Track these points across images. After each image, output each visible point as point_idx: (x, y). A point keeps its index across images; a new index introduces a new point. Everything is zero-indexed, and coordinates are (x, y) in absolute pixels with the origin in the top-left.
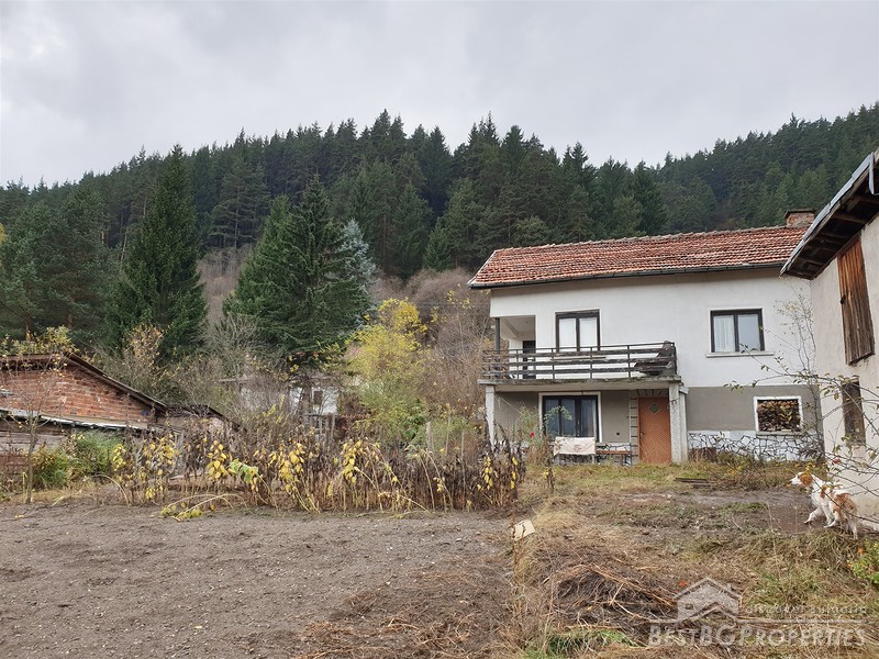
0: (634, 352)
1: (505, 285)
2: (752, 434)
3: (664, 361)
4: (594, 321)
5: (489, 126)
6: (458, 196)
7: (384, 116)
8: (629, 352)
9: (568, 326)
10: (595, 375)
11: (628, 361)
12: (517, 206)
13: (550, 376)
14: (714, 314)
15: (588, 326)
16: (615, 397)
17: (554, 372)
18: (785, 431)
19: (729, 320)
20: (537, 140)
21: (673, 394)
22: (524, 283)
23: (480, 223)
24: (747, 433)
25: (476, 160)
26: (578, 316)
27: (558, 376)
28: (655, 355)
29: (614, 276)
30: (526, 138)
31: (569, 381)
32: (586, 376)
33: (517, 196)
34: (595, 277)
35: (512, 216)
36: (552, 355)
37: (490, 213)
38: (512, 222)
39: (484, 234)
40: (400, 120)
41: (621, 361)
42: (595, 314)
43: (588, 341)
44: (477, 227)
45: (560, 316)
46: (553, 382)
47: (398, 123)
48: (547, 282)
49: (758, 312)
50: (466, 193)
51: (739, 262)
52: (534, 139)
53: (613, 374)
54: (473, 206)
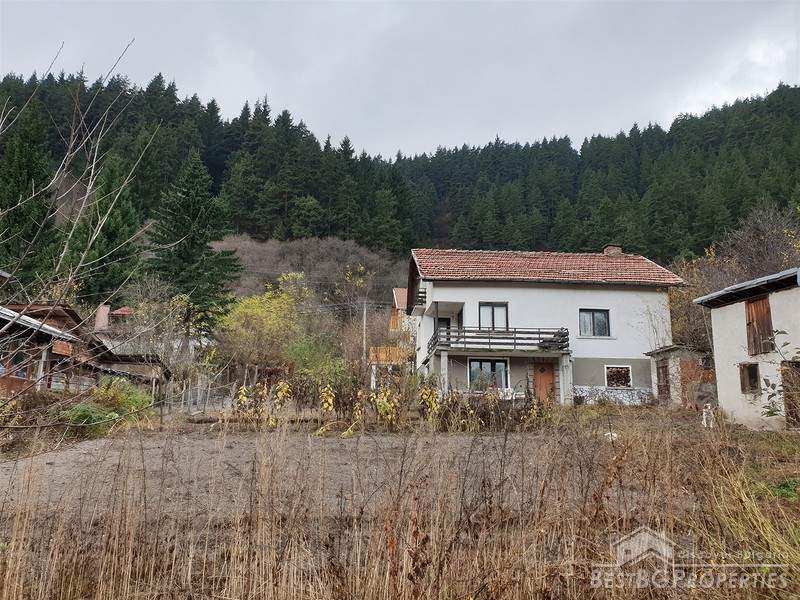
0: (543, 333)
1: (448, 280)
2: (603, 388)
4: (503, 310)
5: (265, 107)
6: (239, 167)
7: (159, 80)
8: (539, 333)
9: (486, 311)
10: (518, 347)
11: (539, 339)
12: (294, 184)
14: (581, 310)
15: (500, 312)
16: (518, 361)
18: (622, 387)
19: (589, 316)
20: (304, 126)
21: (565, 361)
23: (260, 195)
24: (600, 388)
25: (254, 136)
26: (493, 305)
28: (552, 336)
30: (295, 123)
31: (502, 350)
33: (294, 175)
35: (289, 193)
37: (269, 187)
38: (290, 198)
39: (263, 205)
41: (535, 339)
42: (505, 305)
43: (500, 324)
44: (256, 198)
45: (482, 304)
47: (172, 88)
48: (478, 280)
49: (606, 312)
50: (247, 165)
51: (599, 279)
52: (302, 125)
53: (529, 347)
54: (253, 178)
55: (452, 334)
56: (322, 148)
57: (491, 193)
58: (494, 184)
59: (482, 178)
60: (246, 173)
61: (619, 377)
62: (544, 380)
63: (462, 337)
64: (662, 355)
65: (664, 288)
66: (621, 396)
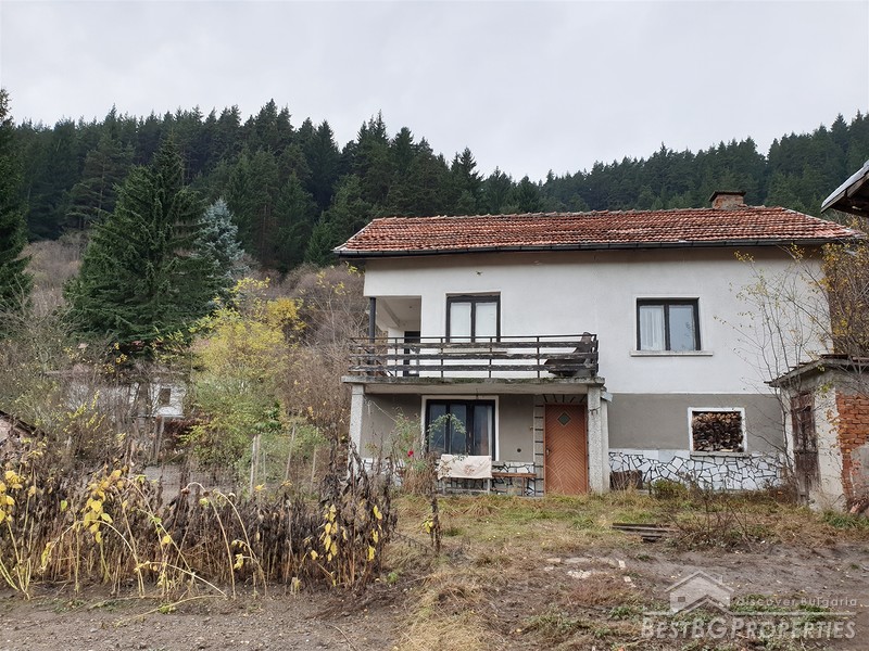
0: (545, 345)
2: (685, 454)
3: (581, 359)
4: (492, 308)
5: (379, 125)
6: (345, 191)
7: (271, 106)
8: (538, 345)
9: (461, 312)
10: (496, 374)
11: (538, 357)
12: (403, 206)
13: (436, 374)
15: (486, 312)
16: (516, 403)
17: (442, 368)
18: (725, 451)
19: (658, 312)
20: (427, 144)
21: (593, 401)
22: (408, 254)
24: (680, 453)
25: (364, 157)
26: (474, 299)
27: (448, 374)
28: (571, 350)
29: (520, 250)
30: (416, 141)
31: (462, 381)
32: (484, 374)
34: (497, 251)
36: (440, 346)
40: (287, 112)
41: (529, 357)
42: (494, 298)
43: (486, 330)
45: (452, 299)
46: (441, 381)
47: (285, 114)
48: (437, 253)
49: (694, 302)
50: (353, 189)
51: (677, 239)
52: (424, 143)
53: (522, 372)
54: (359, 202)
59: (644, 193)
60: (352, 198)
61: (718, 432)
64: (801, 381)
66: (717, 472)
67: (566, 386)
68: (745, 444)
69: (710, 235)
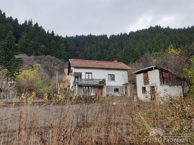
0: (100, 80)
1: (78, 67)
2: (113, 93)
3: (104, 82)
4: (91, 74)
5: (31, 21)
6: (24, 36)
8: (99, 80)
9: (87, 75)
10: (94, 83)
11: (99, 81)
12: (38, 41)
13: (87, 83)
14: (108, 75)
17: (88, 82)
18: (117, 92)
19: (110, 76)
20: (42, 27)
21: (105, 86)
22: (81, 67)
23: (29, 44)
24: (112, 92)
25: (28, 29)
26: (89, 73)
27: (88, 83)
28: (102, 81)
29: (96, 68)
30: (39, 26)
31: (90, 84)
32: (93, 83)
33: (39, 39)
34: (93, 67)
35: (37, 44)
36: (88, 79)
37: (32, 42)
38: (37, 45)
39: (30, 47)
41: (98, 81)
42: (91, 73)
43: (90, 78)
44: (28, 45)
45: (86, 73)
46: (88, 84)
47: (4, 14)
48: (85, 67)
49: (114, 75)
50: (26, 36)
51: (112, 68)
52: (41, 27)
53: (97, 83)
54: (27, 39)
55: (79, 80)
56: (47, 33)
57: (89, 47)
58: (89, 45)
59: (87, 43)
60: (26, 38)
61: (116, 90)
62: (100, 91)
63: (81, 81)
64: (126, 85)
65: (126, 70)
66: (117, 94)
67: (102, 85)
68: (119, 91)
69: (116, 67)
